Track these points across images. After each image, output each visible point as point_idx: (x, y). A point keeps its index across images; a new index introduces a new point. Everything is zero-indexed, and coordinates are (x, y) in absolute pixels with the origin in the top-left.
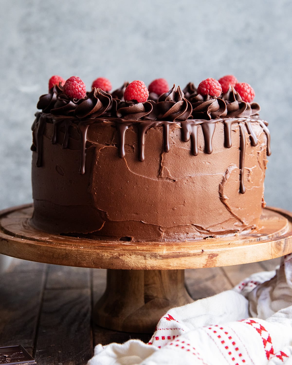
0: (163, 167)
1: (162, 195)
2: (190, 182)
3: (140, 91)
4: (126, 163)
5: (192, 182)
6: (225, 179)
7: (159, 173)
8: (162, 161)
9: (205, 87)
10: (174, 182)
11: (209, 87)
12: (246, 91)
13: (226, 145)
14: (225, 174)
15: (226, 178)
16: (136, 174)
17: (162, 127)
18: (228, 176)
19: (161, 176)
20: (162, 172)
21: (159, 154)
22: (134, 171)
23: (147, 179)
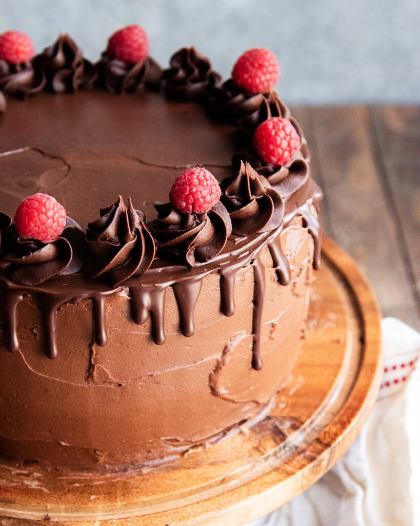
0: (96, 366)
1: (96, 408)
2: (151, 384)
3: (44, 224)
4: (22, 357)
5: (155, 383)
6: (222, 364)
7: (90, 375)
8: (93, 356)
9: (183, 200)
10: (120, 387)
11: (191, 201)
12: (280, 146)
13: (224, 308)
14: (222, 353)
15: (223, 361)
16: (43, 375)
17: (90, 301)
18: (228, 359)
19: (92, 379)
20: (95, 374)
21: (86, 344)
22: (39, 371)
23: (65, 384)
